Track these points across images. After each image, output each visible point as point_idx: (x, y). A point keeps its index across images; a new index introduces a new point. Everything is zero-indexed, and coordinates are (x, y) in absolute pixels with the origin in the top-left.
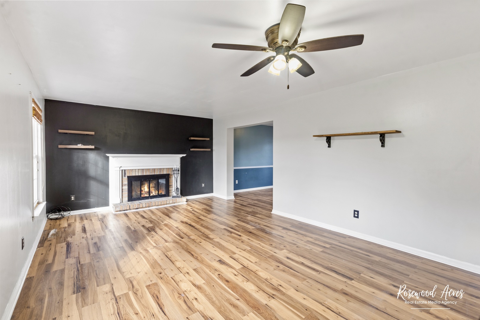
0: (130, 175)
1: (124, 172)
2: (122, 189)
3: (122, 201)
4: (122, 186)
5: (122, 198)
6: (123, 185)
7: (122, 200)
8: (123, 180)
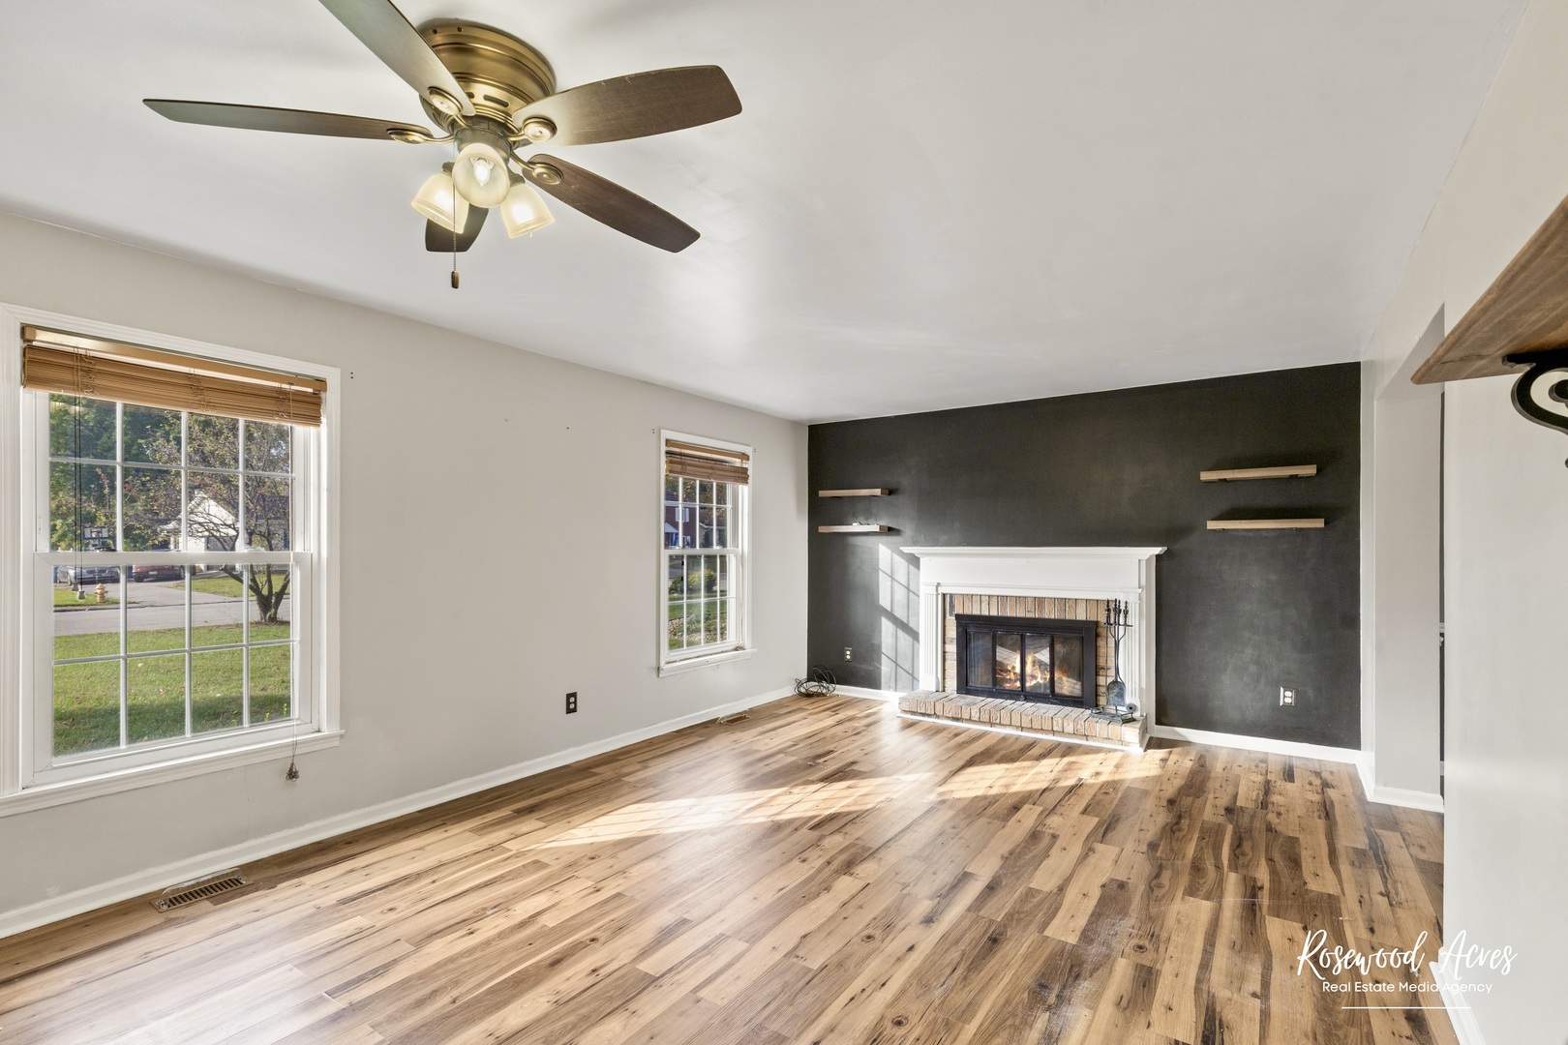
0: (967, 612)
1: (947, 601)
2: (944, 652)
3: (944, 687)
4: (944, 643)
5: (944, 679)
6: (947, 640)
7: (944, 684)
8: (947, 624)
